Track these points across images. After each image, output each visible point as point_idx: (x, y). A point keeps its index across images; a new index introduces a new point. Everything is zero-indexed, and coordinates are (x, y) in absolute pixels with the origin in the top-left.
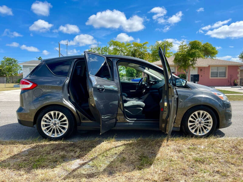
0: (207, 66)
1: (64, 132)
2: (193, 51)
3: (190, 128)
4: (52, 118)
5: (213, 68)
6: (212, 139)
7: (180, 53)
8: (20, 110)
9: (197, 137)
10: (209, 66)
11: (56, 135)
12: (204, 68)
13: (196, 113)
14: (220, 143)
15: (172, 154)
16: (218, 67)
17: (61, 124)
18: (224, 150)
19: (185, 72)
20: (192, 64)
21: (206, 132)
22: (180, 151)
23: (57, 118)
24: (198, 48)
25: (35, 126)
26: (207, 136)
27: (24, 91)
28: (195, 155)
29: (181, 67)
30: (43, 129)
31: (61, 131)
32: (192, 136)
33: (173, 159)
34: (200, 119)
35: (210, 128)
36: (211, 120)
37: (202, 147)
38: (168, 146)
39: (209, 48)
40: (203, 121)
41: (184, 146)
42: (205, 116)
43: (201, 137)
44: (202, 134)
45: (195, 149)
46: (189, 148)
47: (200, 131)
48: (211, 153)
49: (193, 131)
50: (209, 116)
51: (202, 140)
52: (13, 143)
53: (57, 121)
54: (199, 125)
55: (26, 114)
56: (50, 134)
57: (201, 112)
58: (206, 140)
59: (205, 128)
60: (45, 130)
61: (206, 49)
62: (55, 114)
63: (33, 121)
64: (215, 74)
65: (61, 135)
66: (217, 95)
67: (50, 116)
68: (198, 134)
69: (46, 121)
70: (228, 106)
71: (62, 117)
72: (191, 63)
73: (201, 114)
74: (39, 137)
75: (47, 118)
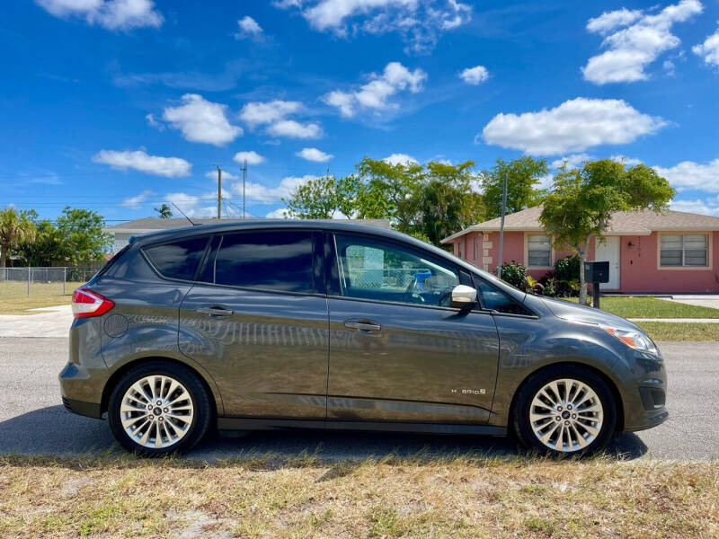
0: (647, 232)
1: (181, 433)
2: (596, 192)
3: (536, 430)
4: (150, 395)
5: (667, 238)
6: (600, 465)
7: (559, 197)
8: (68, 373)
9: (555, 456)
10: (654, 233)
11: (159, 443)
12: (639, 237)
13: (553, 385)
14: (620, 478)
15: (470, 506)
16: (682, 234)
17: (175, 412)
18: (626, 499)
19: (575, 251)
20: (597, 229)
21: (584, 443)
22: (493, 498)
23: (164, 396)
24: (610, 182)
25: (106, 415)
26: (588, 454)
27: (81, 319)
28: (534, 513)
29: (563, 236)
30: (127, 423)
31: (173, 432)
32: (542, 452)
33: (467, 521)
34: (564, 404)
35: (594, 432)
36: (598, 408)
37: (563, 488)
38: (464, 480)
39: (647, 182)
40: (574, 411)
41: (511, 483)
42: (582, 394)
43: (569, 456)
44: (571, 448)
45: (540, 492)
46: (526, 491)
47: (565, 439)
48: (585, 507)
49: (545, 439)
50: (591, 394)
51: (569, 465)
52: (44, 463)
53: (165, 404)
54: (563, 421)
55: (85, 382)
56: (143, 440)
57: (569, 383)
58: (581, 467)
59: (582, 431)
60: (131, 427)
61: (638, 182)
62: (158, 384)
63: (99, 401)
64: (673, 257)
65: (172, 441)
66: (617, 334)
67: (147, 388)
68: (559, 445)
69: (134, 404)
70: (653, 365)
71: (178, 392)
72: (593, 225)
73: (568, 389)
74: (113, 447)
75: (138, 395)
